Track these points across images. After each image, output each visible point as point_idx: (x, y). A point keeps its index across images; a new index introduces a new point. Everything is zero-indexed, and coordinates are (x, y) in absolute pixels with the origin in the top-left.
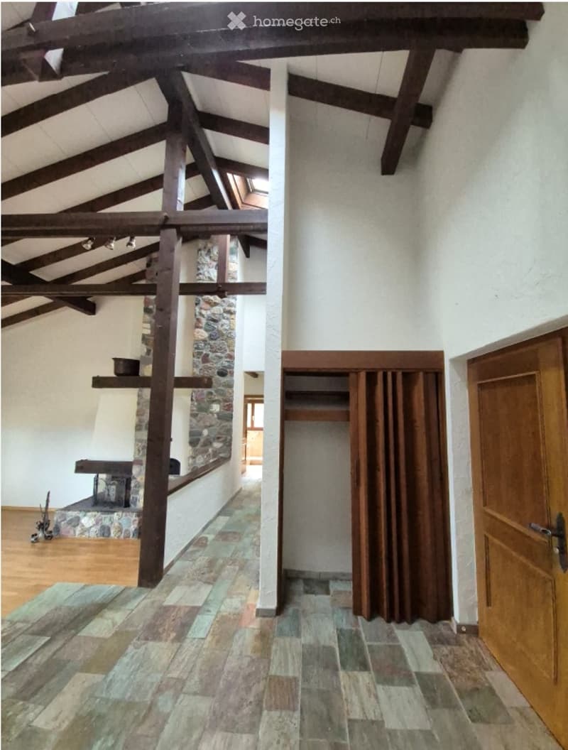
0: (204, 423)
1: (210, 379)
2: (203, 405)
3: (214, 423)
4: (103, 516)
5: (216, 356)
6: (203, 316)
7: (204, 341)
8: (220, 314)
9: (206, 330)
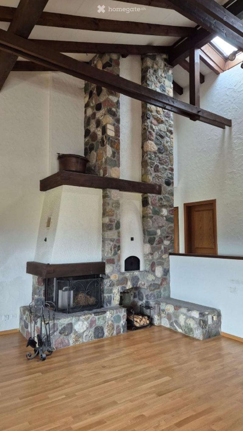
0: (157, 224)
1: (160, 186)
2: (156, 209)
3: (164, 224)
4: (97, 317)
5: (163, 168)
6: (154, 130)
7: (155, 153)
8: (164, 132)
9: (156, 144)
